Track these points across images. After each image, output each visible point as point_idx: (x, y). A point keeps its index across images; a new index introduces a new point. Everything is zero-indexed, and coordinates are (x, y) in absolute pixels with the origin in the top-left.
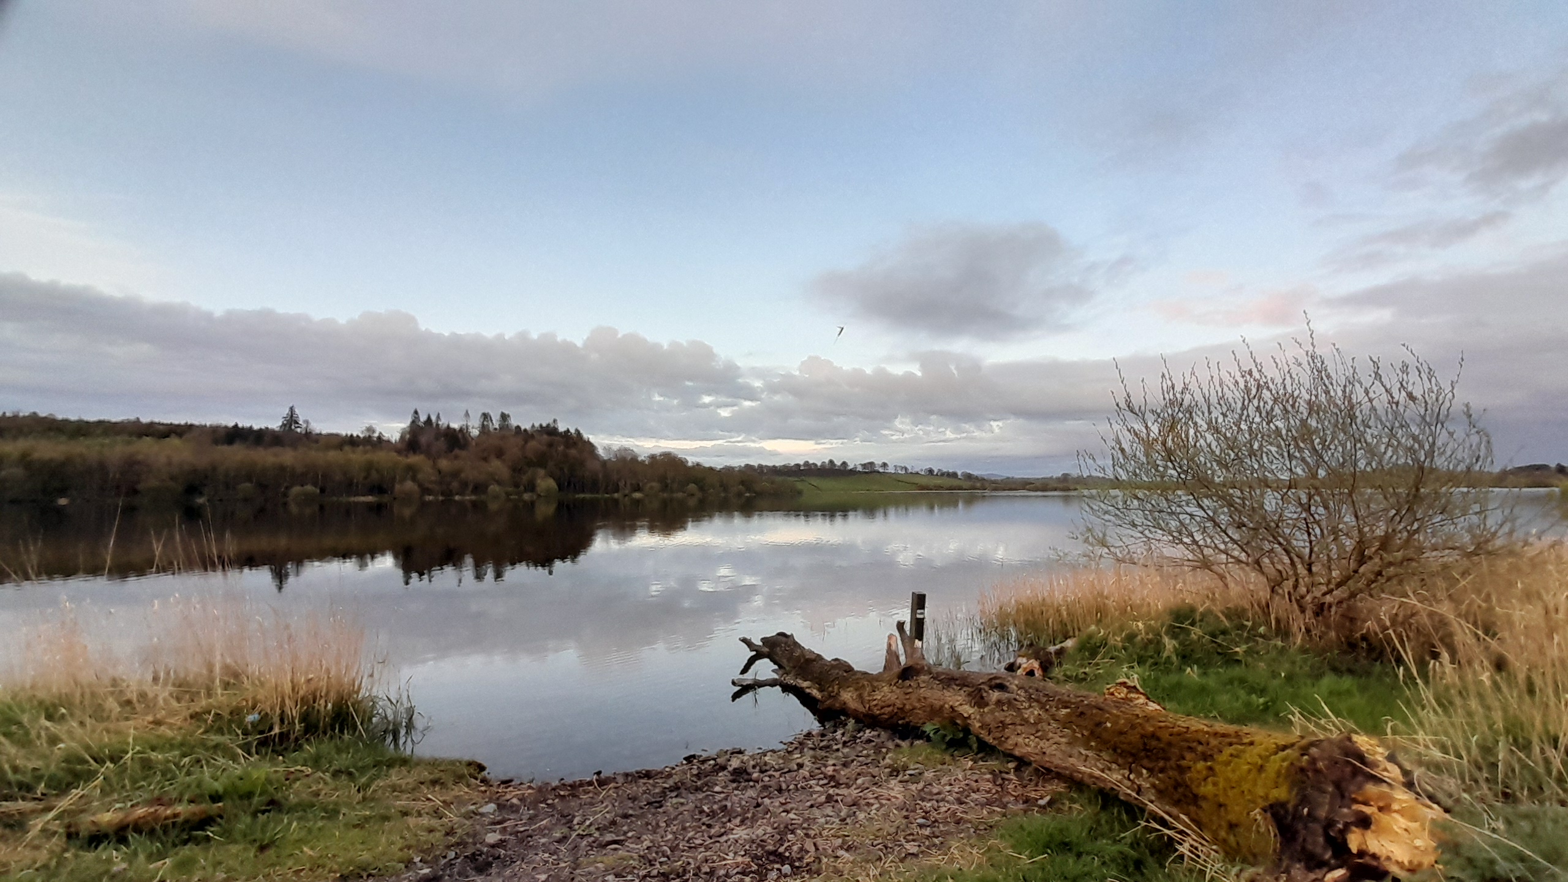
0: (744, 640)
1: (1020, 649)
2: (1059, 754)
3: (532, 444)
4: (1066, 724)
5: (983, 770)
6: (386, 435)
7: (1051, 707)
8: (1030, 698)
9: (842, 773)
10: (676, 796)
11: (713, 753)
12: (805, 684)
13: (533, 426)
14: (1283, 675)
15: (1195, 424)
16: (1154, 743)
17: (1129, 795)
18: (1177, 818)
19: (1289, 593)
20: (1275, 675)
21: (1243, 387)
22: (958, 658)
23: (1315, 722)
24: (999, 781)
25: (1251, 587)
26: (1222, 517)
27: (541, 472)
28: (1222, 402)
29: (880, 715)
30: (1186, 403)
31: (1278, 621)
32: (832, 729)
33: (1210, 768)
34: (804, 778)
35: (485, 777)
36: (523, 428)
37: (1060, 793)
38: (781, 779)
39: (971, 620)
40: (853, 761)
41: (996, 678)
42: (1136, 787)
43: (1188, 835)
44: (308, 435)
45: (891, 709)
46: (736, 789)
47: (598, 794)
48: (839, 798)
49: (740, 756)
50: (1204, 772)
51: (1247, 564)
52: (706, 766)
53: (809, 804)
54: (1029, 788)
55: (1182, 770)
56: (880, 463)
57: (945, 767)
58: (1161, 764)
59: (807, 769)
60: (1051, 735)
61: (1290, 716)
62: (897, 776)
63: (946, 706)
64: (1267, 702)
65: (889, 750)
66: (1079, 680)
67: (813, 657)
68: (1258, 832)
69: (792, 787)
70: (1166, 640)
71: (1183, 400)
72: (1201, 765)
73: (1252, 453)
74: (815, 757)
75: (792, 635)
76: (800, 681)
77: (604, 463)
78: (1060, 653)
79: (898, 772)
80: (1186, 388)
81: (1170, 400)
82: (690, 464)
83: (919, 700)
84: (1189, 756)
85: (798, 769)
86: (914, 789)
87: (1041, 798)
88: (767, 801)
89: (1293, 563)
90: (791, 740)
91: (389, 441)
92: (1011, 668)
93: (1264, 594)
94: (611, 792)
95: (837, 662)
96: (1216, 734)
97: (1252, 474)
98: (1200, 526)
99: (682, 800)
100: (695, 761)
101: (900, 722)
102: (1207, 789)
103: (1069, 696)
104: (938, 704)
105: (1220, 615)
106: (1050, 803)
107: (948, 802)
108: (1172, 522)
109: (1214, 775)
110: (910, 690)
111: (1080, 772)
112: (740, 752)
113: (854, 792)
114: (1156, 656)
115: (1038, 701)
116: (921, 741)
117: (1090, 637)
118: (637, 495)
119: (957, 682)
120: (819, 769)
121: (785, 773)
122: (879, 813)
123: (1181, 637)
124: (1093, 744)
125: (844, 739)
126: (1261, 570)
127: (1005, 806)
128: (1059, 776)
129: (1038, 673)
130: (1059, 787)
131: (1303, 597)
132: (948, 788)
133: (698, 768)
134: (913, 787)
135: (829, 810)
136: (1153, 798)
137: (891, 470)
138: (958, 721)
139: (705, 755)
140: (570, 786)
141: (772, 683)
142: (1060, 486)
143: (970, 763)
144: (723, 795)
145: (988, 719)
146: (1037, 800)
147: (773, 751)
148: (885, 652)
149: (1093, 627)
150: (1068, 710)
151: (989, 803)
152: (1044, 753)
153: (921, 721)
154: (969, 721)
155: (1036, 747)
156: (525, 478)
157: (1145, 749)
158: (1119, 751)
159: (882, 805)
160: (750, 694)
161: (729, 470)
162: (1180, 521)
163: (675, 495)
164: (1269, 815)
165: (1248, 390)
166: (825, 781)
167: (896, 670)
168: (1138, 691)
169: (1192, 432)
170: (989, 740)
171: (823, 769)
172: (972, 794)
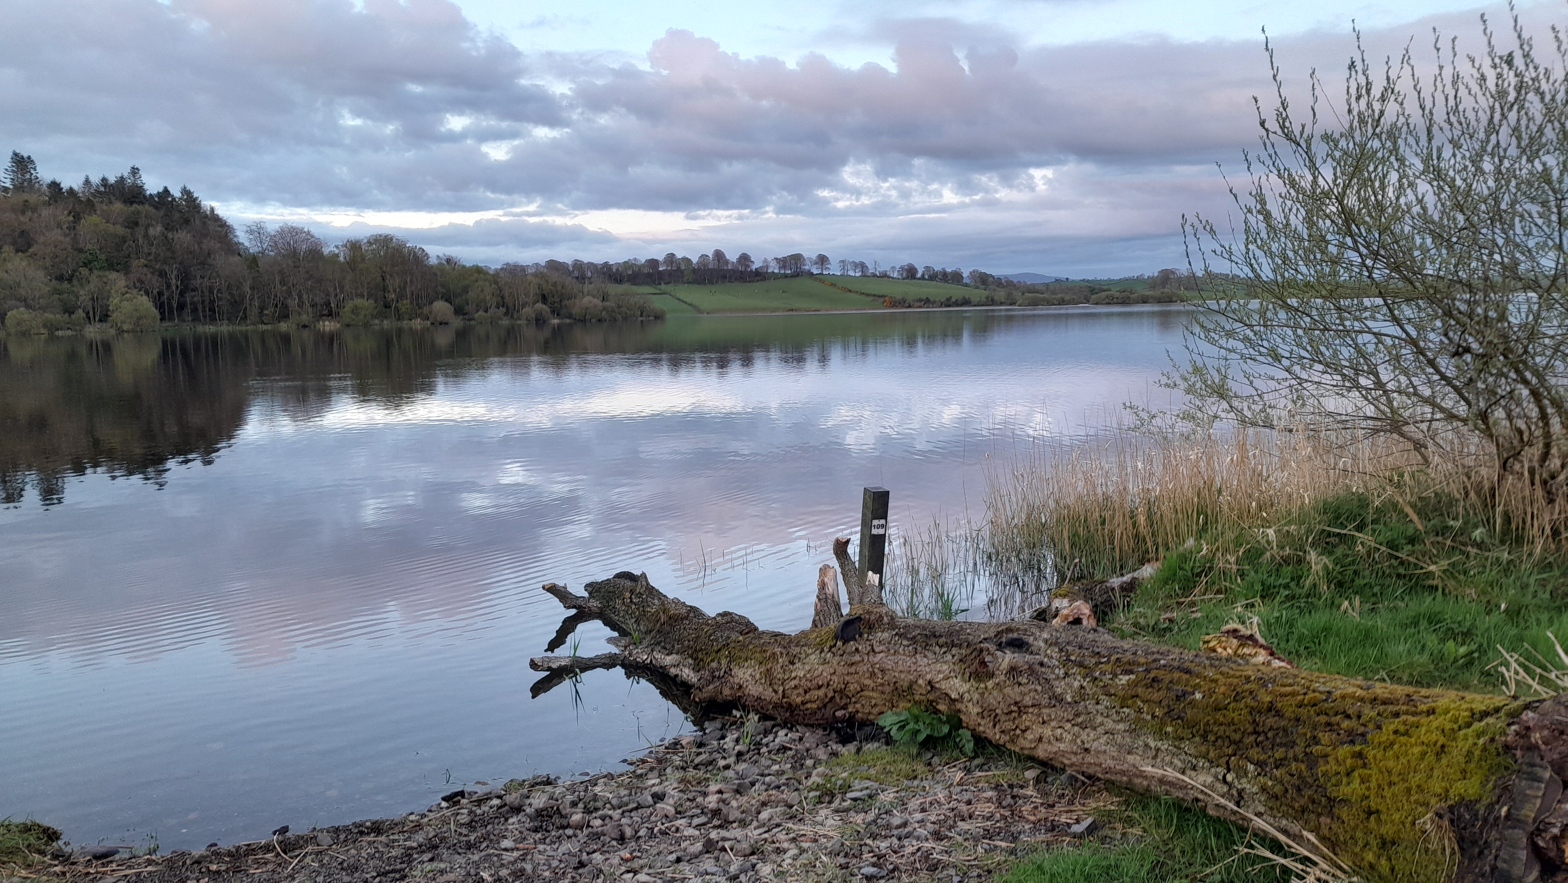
0: (552, 589)
1: (1059, 587)
2: (1113, 751)
3: (91, 221)
4: (1127, 699)
5: (980, 785)
7: (1103, 673)
8: (1067, 661)
9: (734, 804)
10: (431, 860)
11: (497, 786)
12: (669, 660)
13: (87, 182)
14: (1503, 606)
15: (1401, 160)
16: (1271, 721)
17: (1224, 808)
18: (1298, 838)
19: (1532, 471)
20: (1490, 608)
21: (1493, 88)
22: (947, 605)
23: (1541, 676)
24: (1009, 800)
25: (1470, 461)
26: (1432, 336)
27: (118, 281)
28: (1453, 119)
29: (803, 703)
30: (1389, 117)
31: (1507, 519)
32: (718, 734)
33: (1360, 755)
34: (666, 816)
35: (60, 849)
36: (65, 186)
37: (1110, 813)
38: (624, 821)
39: (976, 540)
40: (753, 784)
41: (1009, 630)
42: (1234, 792)
43: (1315, 864)
45: (821, 693)
46: (543, 841)
47: (282, 865)
48: (727, 845)
49: (548, 788)
50: (1349, 762)
51: (1465, 421)
52: (484, 808)
53: (673, 857)
54: (1058, 808)
55: (1311, 760)
56: (814, 257)
57: (916, 783)
58: (1279, 753)
59: (671, 801)
60: (1099, 719)
61: (1503, 669)
62: (830, 802)
63: (920, 681)
64: (1472, 652)
65: (817, 762)
66: (1160, 632)
67: (684, 611)
68: (1427, 850)
69: (642, 833)
70: (1313, 556)
71: (1382, 113)
72: (1344, 751)
73: (1497, 216)
74: (681, 781)
75: (644, 575)
76: (658, 656)
77: (253, 261)
78: (1129, 588)
79: (833, 796)
80: (1389, 89)
81: (1360, 113)
82: (433, 261)
83: (873, 675)
84: (1325, 737)
85: (655, 803)
86: (859, 821)
87: (1078, 821)
88: (598, 857)
89: (1544, 417)
90: (640, 755)
92: (1042, 616)
93: (1488, 473)
94: (308, 859)
95: (728, 618)
96: (1374, 700)
97: (1491, 254)
98: (1390, 353)
99: (442, 866)
100: (464, 801)
101: (839, 714)
102: (1352, 788)
103: (1135, 654)
104: (905, 680)
105: (1408, 510)
106: (1091, 829)
107: (918, 839)
108: (1344, 350)
109: (1364, 766)
110: (857, 658)
111: (1146, 777)
112: (548, 782)
113: (754, 833)
114: (1292, 584)
115: (1081, 665)
116: (876, 745)
117: (1184, 558)
118: (328, 326)
119: (942, 640)
120: (692, 800)
121: (631, 811)
122: (798, 863)
123: (1339, 551)
124: (1169, 729)
125: (738, 748)
126: (1488, 433)
127: (1015, 839)
128: (1111, 786)
129: (1088, 622)
130: (1107, 802)
131: (1553, 477)
132: (918, 816)
133: (471, 812)
134: (859, 818)
135: (708, 864)
136: (1261, 809)
137: (834, 269)
138: (942, 707)
139: (481, 790)
140: (230, 854)
141: (608, 662)
142: (1157, 293)
143: (959, 775)
144: (516, 854)
145: (994, 699)
146: (1069, 825)
147: (610, 776)
148: (814, 599)
149: (1190, 542)
150: (1133, 677)
151: (988, 835)
152: (1086, 750)
153: (875, 711)
154: (959, 706)
155: (1074, 741)
156: (83, 295)
157: (1256, 732)
158: (1211, 738)
159: (802, 851)
160: (566, 685)
161: (514, 271)
162: (1357, 347)
163: (405, 324)
164: (1446, 823)
165: (1501, 94)
166: (703, 819)
167: (834, 625)
168: (1256, 643)
169: (1394, 177)
170: (994, 735)
171: (700, 799)
172: (959, 823)
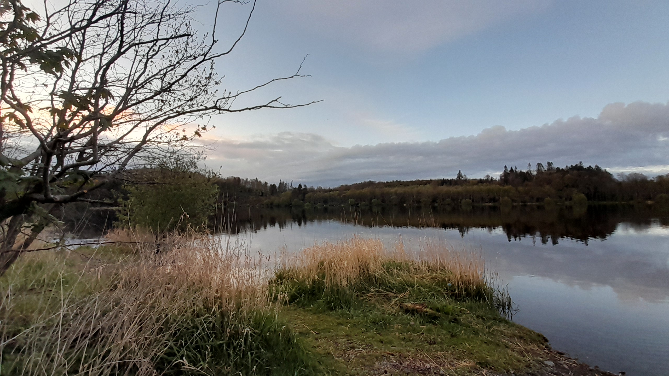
3: (568, 176)
6: (494, 178)
13: (567, 167)
27: (575, 190)
35: (548, 346)
36: (561, 168)
44: (466, 180)
91: (495, 180)
156: (565, 194)
